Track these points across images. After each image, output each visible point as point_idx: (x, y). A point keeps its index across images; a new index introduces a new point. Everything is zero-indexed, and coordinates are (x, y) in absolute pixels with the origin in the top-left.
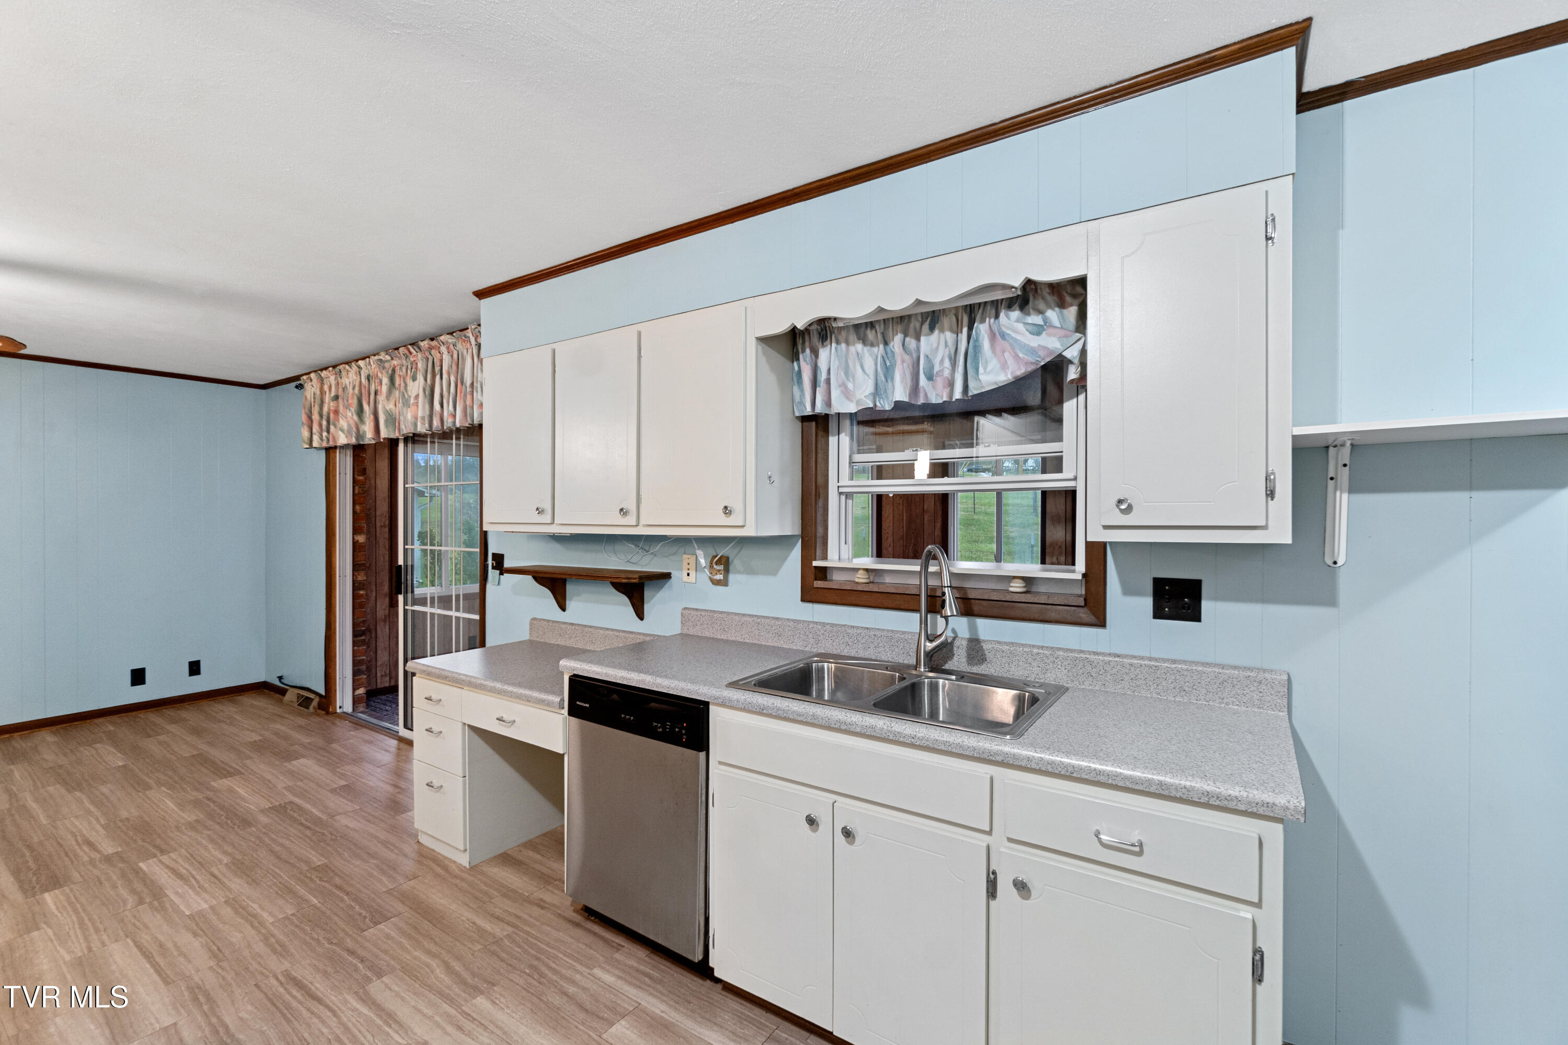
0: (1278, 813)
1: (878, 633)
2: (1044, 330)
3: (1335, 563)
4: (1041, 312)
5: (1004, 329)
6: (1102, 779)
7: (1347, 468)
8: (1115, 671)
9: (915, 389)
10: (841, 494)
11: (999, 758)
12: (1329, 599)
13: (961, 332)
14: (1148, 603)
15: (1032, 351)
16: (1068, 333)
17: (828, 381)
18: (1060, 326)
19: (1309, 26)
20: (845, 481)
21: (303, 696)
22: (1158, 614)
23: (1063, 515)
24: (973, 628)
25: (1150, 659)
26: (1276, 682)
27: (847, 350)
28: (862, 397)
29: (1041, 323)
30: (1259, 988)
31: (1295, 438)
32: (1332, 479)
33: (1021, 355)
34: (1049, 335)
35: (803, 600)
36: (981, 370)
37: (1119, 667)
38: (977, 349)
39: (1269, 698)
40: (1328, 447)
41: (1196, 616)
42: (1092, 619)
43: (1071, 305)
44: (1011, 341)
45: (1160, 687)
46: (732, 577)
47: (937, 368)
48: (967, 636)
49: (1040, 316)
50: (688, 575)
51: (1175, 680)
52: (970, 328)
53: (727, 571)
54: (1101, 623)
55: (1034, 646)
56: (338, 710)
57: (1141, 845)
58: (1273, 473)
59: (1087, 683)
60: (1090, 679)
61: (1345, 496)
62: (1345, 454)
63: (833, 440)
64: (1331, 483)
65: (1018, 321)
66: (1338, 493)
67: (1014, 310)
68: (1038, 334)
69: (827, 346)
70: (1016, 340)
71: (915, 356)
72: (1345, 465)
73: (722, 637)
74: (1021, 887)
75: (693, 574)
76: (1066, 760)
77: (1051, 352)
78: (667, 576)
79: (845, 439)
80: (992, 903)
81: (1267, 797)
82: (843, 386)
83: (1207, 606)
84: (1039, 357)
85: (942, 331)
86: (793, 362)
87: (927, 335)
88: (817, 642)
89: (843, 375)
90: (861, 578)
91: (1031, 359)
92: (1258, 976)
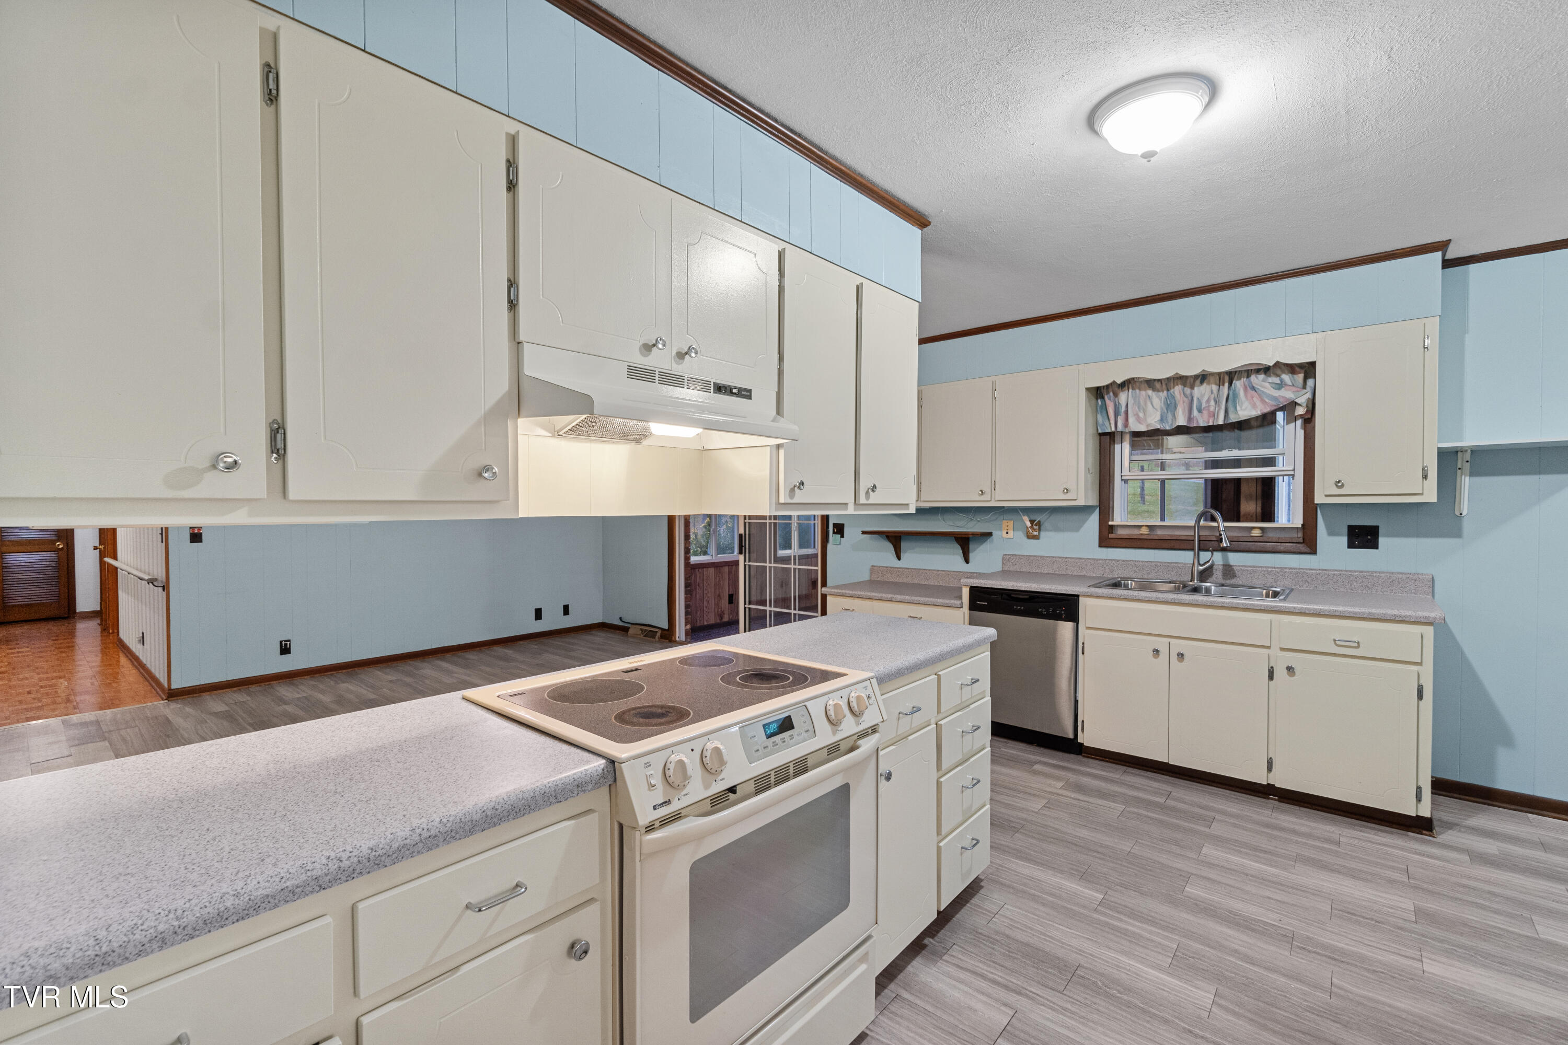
0: (1431, 620)
1: (1158, 564)
2: (1283, 387)
3: (1461, 514)
4: (1278, 376)
5: (1254, 385)
6: (1337, 614)
7: (1469, 463)
8: (1323, 578)
9: (1190, 419)
10: (1122, 480)
11: (1277, 609)
12: (1457, 533)
13: (1223, 385)
14: (1344, 540)
15: (1275, 398)
16: (1299, 389)
17: (1127, 412)
18: (1291, 384)
19: (1449, 244)
20: (1126, 472)
21: (646, 630)
22: (1351, 545)
23: (1254, 494)
24: (1225, 559)
25: (1346, 571)
26: (1425, 580)
27: (1140, 394)
28: (1153, 422)
29: (1279, 382)
30: (1421, 703)
31: (1439, 449)
32: (1459, 469)
33: (1267, 401)
34: (1286, 390)
35: (1100, 546)
36: (1238, 408)
37: (1326, 576)
38: (1236, 396)
39: (1420, 589)
40: (1457, 452)
41: (1375, 546)
42: (1308, 550)
43: (1300, 373)
44: (1259, 392)
45: (1353, 586)
46: (1042, 534)
47: (1204, 405)
48: (1221, 563)
49: (1278, 378)
50: (1007, 533)
51: (1363, 581)
52: (1230, 383)
53: (1040, 530)
54: (1314, 552)
55: (1268, 567)
56: (678, 639)
57: (1358, 643)
58: (1427, 467)
59: (1305, 586)
60: (1307, 584)
61: (1467, 479)
62: (1468, 456)
63: (1117, 447)
64: (1459, 471)
65: (1263, 381)
66: (1463, 477)
67: (1261, 374)
68: (1279, 389)
69: (1124, 391)
70: (1263, 392)
71: (1190, 398)
72: (1467, 462)
73: (1037, 571)
74: (1290, 669)
75: (1011, 532)
76: (1316, 607)
77: (1288, 399)
78: (990, 534)
79: (1127, 446)
80: (1271, 683)
81: (1426, 614)
82: (1137, 415)
83: (1381, 540)
84: (1280, 402)
85: (1209, 383)
86: (1097, 399)
87: (1199, 386)
88: (1112, 571)
89: (1137, 408)
90: (1145, 531)
91: (1274, 403)
92: (1420, 696)
